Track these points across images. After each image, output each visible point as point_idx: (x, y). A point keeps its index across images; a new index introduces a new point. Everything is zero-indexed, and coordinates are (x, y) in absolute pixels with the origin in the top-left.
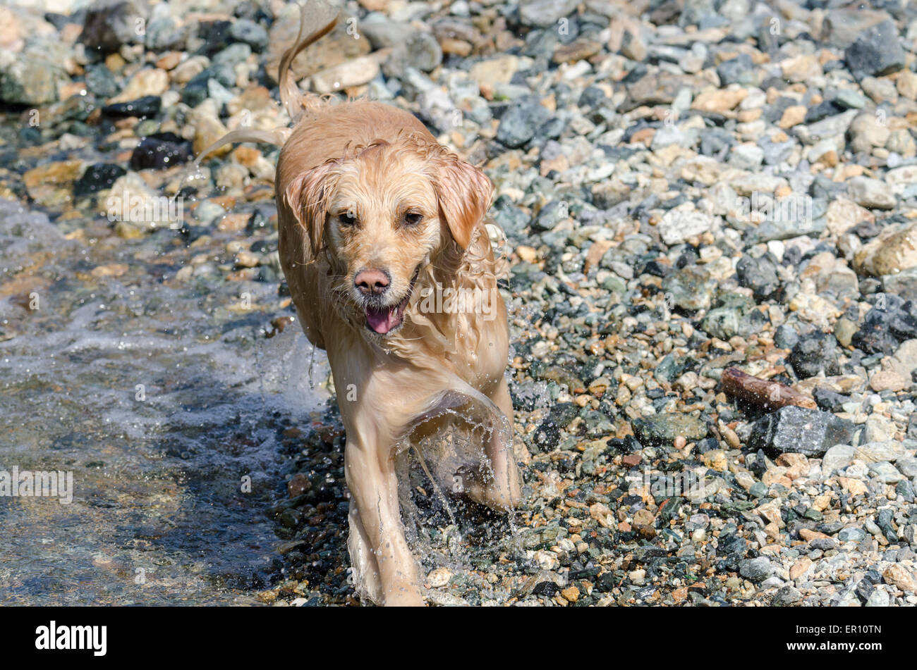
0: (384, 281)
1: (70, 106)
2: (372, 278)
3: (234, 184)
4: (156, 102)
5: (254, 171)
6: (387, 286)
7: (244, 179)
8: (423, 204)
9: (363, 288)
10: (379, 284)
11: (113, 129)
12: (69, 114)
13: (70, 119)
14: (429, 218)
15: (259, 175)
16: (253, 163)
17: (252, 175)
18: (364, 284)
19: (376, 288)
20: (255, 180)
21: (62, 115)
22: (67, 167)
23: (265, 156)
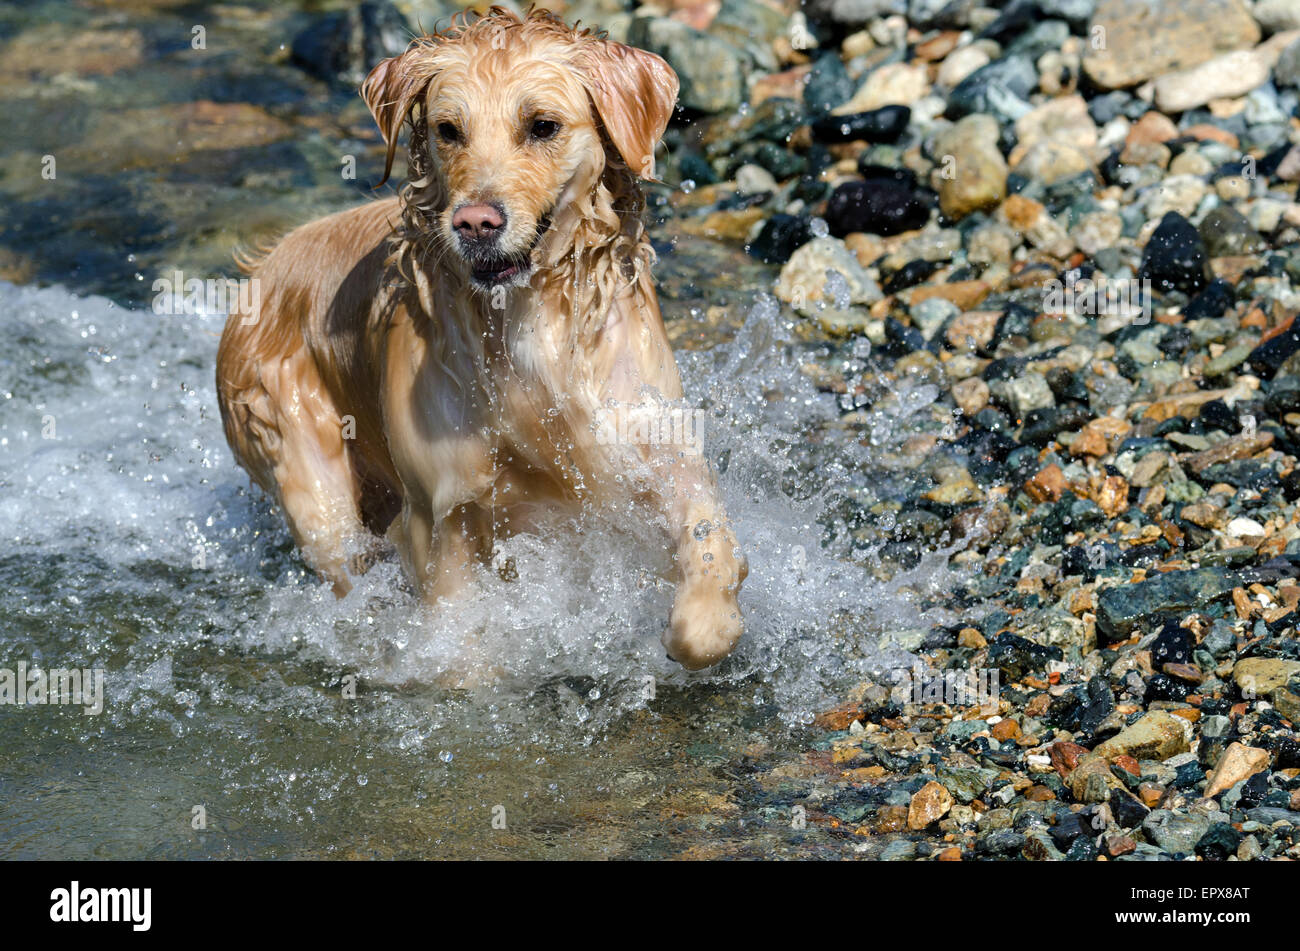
0: (495, 219)
1: (762, 114)
2: (478, 215)
3: (994, 258)
4: (903, 113)
5: (1031, 237)
6: (501, 227)
7: (1014, 251)
8: (560, 106)
9: (463, 230)
10: (487, 224)
11: (827, 158)
12: (759, 129)
13: (758, 137)
14: (572, 127)
15: (1040, 245)
16: (1031, 225)
17: (1028, 244)
18: (465, 225)
19: (485, 231)
20: (1033, 251)
21: (748, 130)
22: (734, 220)
23: (1055, 213)
